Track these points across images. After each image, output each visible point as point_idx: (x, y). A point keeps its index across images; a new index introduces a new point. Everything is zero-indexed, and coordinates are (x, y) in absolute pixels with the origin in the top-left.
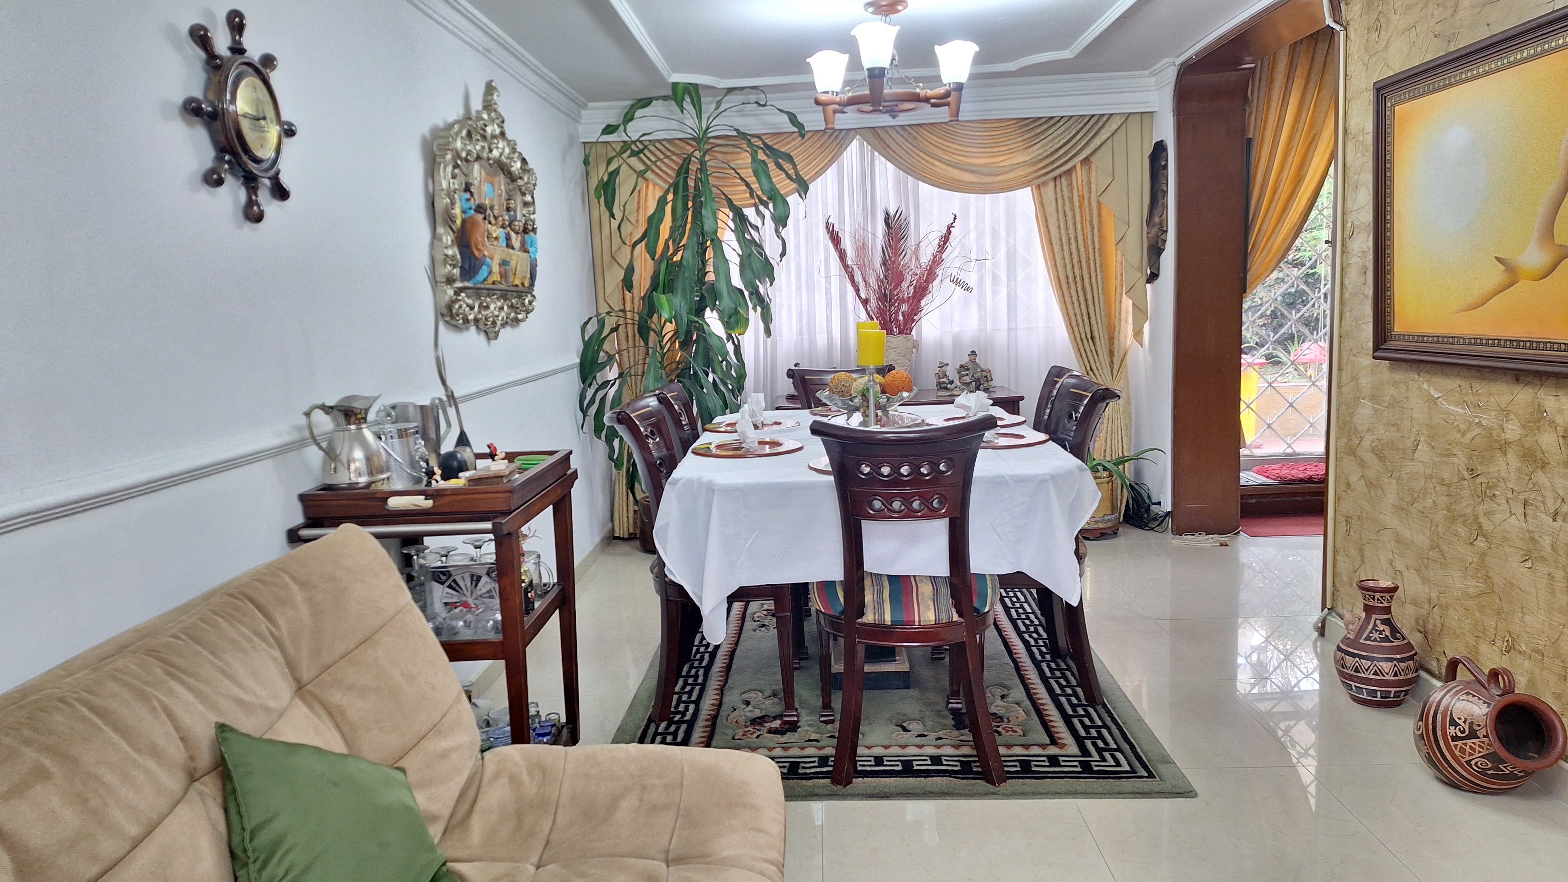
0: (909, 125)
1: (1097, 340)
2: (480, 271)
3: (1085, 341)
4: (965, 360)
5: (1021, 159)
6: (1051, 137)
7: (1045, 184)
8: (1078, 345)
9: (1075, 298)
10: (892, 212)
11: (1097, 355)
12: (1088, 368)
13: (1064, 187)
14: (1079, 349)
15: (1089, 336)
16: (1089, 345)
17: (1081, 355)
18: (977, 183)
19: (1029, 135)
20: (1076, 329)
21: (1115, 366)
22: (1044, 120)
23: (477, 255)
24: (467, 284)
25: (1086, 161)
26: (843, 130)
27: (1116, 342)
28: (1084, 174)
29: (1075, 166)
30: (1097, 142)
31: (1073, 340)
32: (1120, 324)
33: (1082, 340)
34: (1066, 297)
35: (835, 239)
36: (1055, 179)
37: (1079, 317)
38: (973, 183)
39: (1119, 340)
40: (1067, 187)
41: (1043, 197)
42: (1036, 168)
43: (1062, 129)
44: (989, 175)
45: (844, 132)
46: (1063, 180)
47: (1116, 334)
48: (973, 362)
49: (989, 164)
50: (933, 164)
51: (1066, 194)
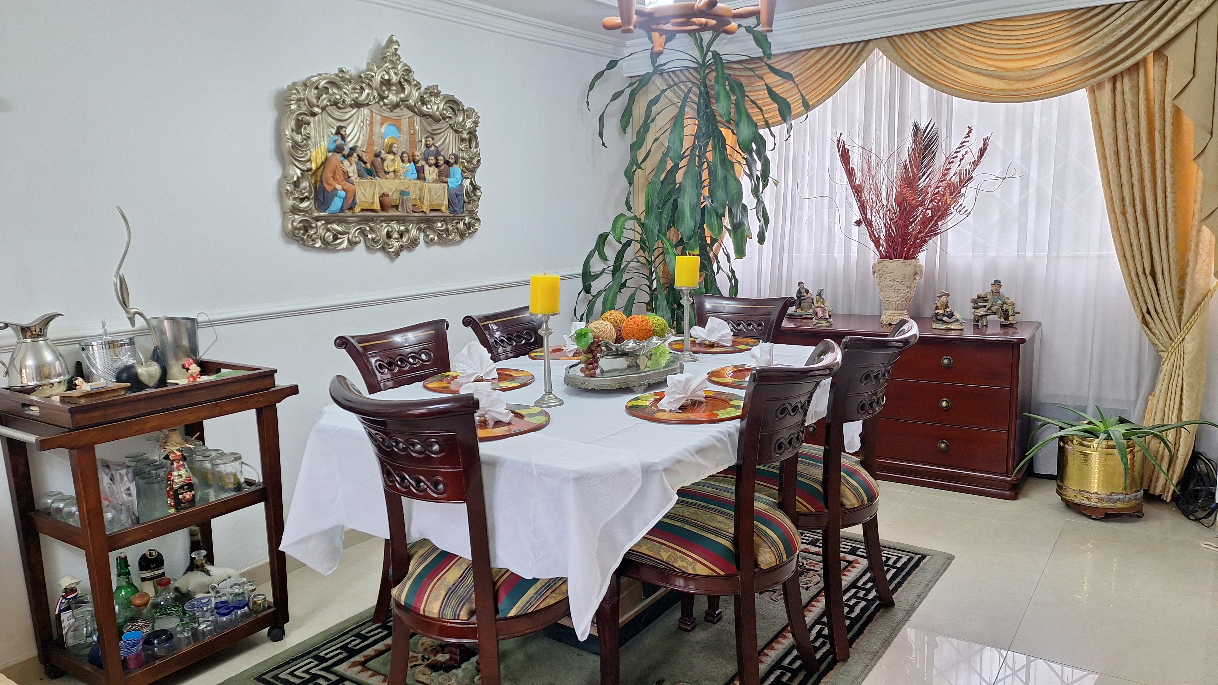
0: (932, 31)
1: (1159, 276)
2: (333, 203)
3: (1142, 277)
4: (986, 289)
5: (1064, 58)
6: (1106, 30)
7: (1100, 85)
8: (1132, 280)
9: (1131, 225)
10: (923, 126)
11: (1158, 295)
12: (1145, 311)
13: (1127, 89)
14: (1134, 286)
15: (1148, 271)
16: (1147, 283)
17: (1136, 294)
18: (1008, 90)
19: (1077, 30)
20: (1130, 262)
21: (1185, 310)
22: (1099, 10)
23: (327, 189)
24: (322, 214)
25: (1159, 53)
26: (861, 42)
27: (1188, 279)
28: (1156, 70)
29: (1144, 60)
30: (1171, 31)
31: (1127, 275)
32: (1196, 259)
33: (1137, 275)
34: (1119, 222)
35: (845, 157)
36: (1114, 79)
37: (1135, 248)
38: (1002, 90)
39: (1192, 279)
40: (1131, 88)
41: (1098, 102)
42: (1084, 68)
43: (1123, 18)
44: (1019, 80)
45: (861, 45)
46: (1126, 80)
47: (1190, 270)
48: (996, 293)
49: (1027, 67)
50: (956, 72)
51: (1128, 97)
